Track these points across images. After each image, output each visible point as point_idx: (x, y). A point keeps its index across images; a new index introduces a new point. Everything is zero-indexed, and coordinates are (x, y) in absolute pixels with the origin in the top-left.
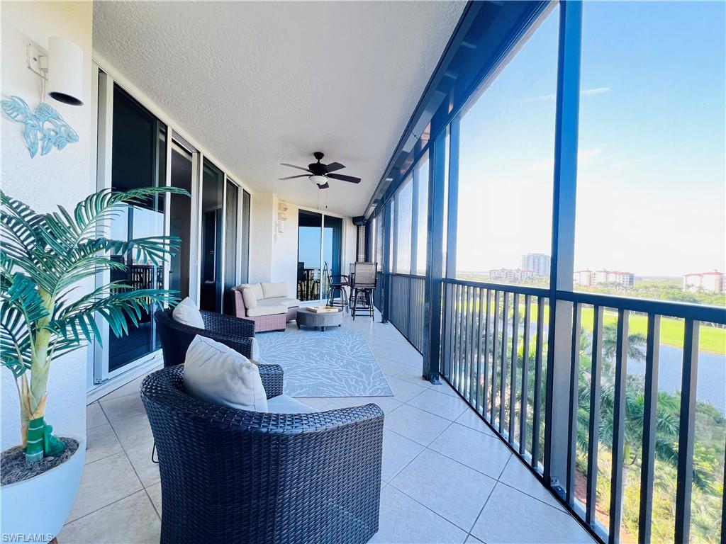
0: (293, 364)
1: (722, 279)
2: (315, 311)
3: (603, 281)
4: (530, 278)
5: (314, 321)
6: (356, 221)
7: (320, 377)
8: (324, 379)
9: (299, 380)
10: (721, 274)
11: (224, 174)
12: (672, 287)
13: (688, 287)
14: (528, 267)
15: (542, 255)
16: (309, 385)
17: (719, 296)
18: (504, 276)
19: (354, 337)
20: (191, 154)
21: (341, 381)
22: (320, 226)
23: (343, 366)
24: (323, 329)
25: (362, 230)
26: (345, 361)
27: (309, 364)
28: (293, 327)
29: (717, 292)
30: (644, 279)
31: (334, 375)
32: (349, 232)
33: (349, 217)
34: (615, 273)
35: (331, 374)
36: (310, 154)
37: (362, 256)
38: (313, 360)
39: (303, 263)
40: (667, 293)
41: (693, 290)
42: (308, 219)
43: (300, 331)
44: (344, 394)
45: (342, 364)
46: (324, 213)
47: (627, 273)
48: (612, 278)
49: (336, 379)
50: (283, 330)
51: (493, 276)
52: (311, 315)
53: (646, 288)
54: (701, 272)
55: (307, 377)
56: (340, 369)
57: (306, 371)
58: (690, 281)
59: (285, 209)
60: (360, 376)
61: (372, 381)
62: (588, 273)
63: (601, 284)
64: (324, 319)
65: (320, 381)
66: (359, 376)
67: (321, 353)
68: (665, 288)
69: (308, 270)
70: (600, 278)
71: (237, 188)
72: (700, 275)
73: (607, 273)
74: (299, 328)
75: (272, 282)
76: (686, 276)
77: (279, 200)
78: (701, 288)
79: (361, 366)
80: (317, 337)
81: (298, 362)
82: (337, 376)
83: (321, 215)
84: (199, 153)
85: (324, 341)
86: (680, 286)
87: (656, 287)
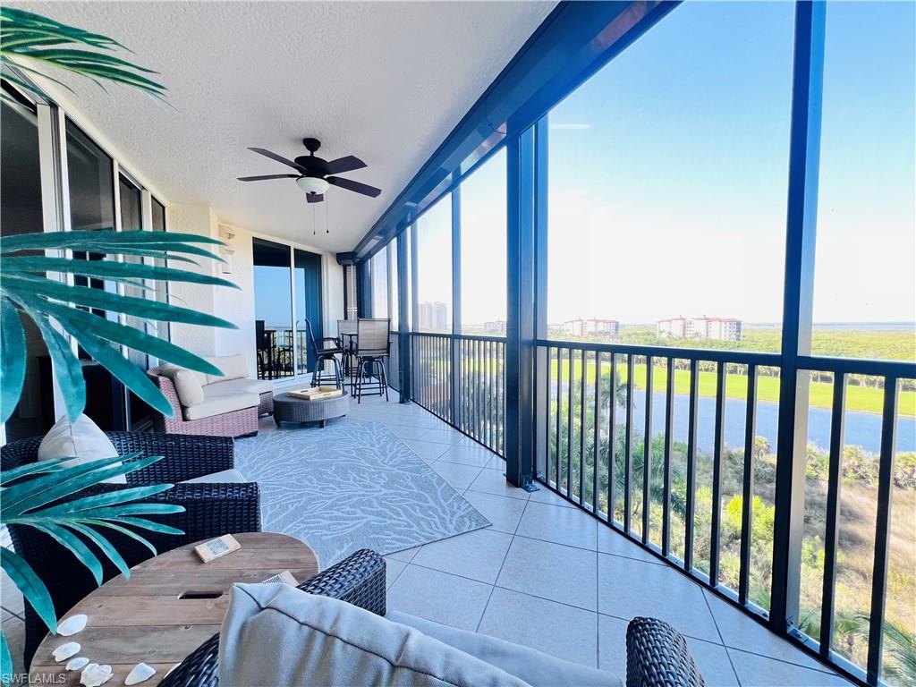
0: (301, 496)
1: (684, 325)
2: (307, 398)
3: (593, 330)
5: (307, 414)
6: (342, 258)
7: (360, 514)
8: (371, 517)
9: (328, 528)
10: (684, 319)
11: (111, 160)
12: (648, 334)
13: (661, 332)
16: (350, 534)
17: (683, 340)
18: (500, 329)
19: (375, 431)
20: (33, 109)
21: (398, 514)
22: (290, 266)
23: (386, 486)
24: (321, 424)
25: (352, 271)
26: (383, 475)
27: (330, 491)
28: (268, 425)
29: (682, 336)
30: (626, 327)
31: (381, 505)
32: (332, 276)
33: (332, 253)
34: (604, 321)
35: (375, 503)
36: (295, 141)
37: (353, 309)
38: (331, 481)
39: (263, 322)
40: (646, 340)
41: (664, 336)
42: (267, 254)
43: (283, 432)
44: (418, 539)
45: (382, 482)
46: (293, 245)
47: (613, 322)
48: (601, 327)
49: (389, 512)
50: (254, 434)
51: (488, 329)
52: (299, 405)
53: (629, 335)
54: (670, 318)
55: (337, 518)
56: (384, 491)
57: (331, 507)
58: (664, 326)
59: (231, 236)
60: (420, 498)
61: (445, 504)
62: (580, 323)
63: (591, 333)
64: (323, 410)
65: (364, 521)
66: (420, 500)
67: (338, 467)
68: (644, 334)
69: (269, 333)
70: (591, 327)
71: (139, 192)
73: (597, 321)
74: (279, 426)
75: (217, 355)
76: (659, 322)
77: (219, 219)
78: (670, 333)
79: (414, 480)
80: (318, 439)
81: (307, 490)
82: (387, 506)
83: (290, 247)
84: (54, 106)
85: (333, 445)
86: (654, 332)
87: (636, 334)
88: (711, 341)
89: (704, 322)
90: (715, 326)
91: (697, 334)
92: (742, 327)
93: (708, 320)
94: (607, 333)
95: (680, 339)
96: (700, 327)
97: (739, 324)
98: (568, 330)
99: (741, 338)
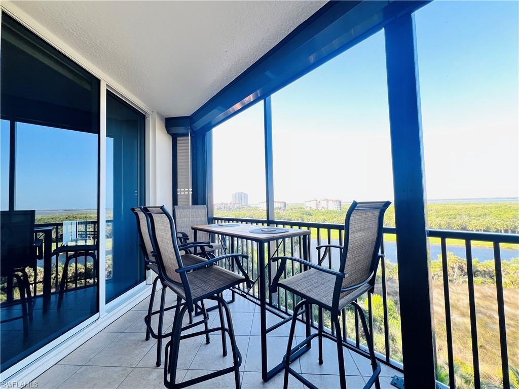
1: (317, 203)
4: (238, 208)
10: (316, 200)
12: (301, 208)
13: (307, 207)
14: (236, 201)
15: (243, 193)
30: (290, 205)
41: (308, 208)
48: (277, 205)
53: (292, 209)
58: (308, 204)
72: (310, 201)
76: (305, 202)
78: (311, 207)
86: (303, 207)
87: (295, 208)
88: (330, 211)
89: (326, 201)
90: (330, 203)
91: (323, 207)
92: (342, 203)
93: (327, 200)
94: (280, 208)
95: (316, 210)
96: (324, 204)
97: (340, 202)
98: (261, 207)
99: (342, 209)
